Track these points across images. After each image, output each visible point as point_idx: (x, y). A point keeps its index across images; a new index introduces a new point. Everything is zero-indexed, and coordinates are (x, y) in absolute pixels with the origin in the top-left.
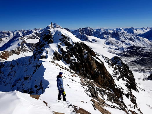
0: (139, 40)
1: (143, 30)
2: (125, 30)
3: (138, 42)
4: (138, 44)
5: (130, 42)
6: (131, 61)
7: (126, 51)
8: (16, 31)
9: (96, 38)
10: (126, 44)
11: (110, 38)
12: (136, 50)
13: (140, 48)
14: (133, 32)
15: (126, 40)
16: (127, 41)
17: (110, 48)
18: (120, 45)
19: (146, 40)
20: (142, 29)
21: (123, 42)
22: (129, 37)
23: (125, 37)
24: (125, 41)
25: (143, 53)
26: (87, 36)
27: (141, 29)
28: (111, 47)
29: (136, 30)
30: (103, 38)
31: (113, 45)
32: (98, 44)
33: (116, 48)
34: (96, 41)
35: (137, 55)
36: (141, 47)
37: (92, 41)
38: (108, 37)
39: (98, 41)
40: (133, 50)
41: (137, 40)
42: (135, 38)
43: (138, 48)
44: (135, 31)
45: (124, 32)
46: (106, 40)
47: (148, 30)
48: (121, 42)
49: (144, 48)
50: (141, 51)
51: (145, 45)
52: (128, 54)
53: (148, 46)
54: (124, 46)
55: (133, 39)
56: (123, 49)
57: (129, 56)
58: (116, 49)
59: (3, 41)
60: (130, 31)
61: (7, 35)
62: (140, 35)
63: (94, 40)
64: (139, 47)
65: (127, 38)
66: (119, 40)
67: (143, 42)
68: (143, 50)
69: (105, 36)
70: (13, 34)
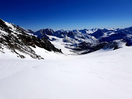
1: (93, 31)
2: (80, 31)
3: (88, 39)
4: (87, 41)
5: (82, 39)
6: (81, 53)
7: (78, 46)
9: (55, 37)
10: (79, 41)
11: (67, 37)
12: (85, 45)
13: (89, 43)
14: (85, 33)
15: (79, 38)
16: (79, 39)
17: (67, 45)
18: (74, 42)
19: (93, 37)
20: (92, 30)
21: (76, 40)
22: (81, 36)
23: (78, 36)
24: (78, 38)
25: (90, 47)
26: (48, 36)
27: (91, 30)
28: (68, 43)
29: (88, 30)
30: (61, 37)
31: (69, 42)
32: (57, 42)
33: (71, 44)
34: (55, 40)
35: (86, 49)
36: (90, 43)
37: (52, 40)
38: (65, 36)
39: (57, 39)
40: (83, 45)
41: (86, 38)
43: (87, 44)
44: (87, 32)
45: (79, 32)
46: (63, 39)
47: (96, 30)
48: (75, 40)
49: (91, 44)
50: (89, 46)
51: (92, 41)
52: (79, 48)
53: (94, 41)
54: (77, 42)
55: (84, 37)
56: (76, 44)
57: (80, 49)
58: (71, 45)
60: (84, 31)
62: (90, 34)
64: (88, 43)
65: (79, 36)
66: (74, 38)
67: (91, 39)
68: (91, 45)
69: (62, 35)
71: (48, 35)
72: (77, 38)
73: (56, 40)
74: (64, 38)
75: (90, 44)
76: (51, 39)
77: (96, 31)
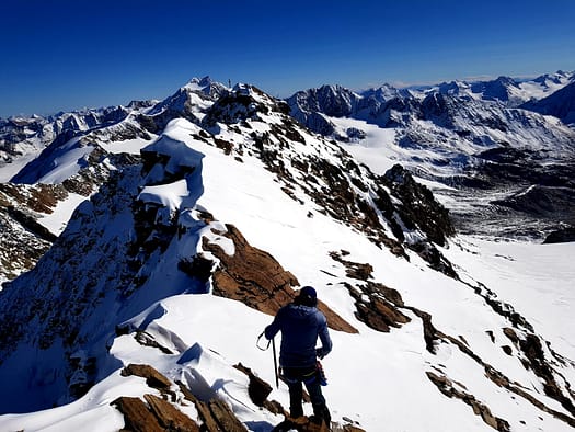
0: (525, 122)
1: (544, 84)
2: (475, 88)
3: (522, 131)
4: (520, 138)
5: (491, 131)
6: (492, 203)
7: (474, 168)
8: (61, 114)
9: (361, 125)
10: (477, 141)
11: (415, 121)
12: (511, 161)
13: (530, 152)
14: (504, 95)
15: (477, 125)
16: (478, 131)
17: (416, 159)
18: (453, 144)
19: (551, 120)
20: (541, 80)
21: (463, 134)
22: (486, 115)
23: (470, 117)
24: (470, 128)
25: (537, 170)
26: (328, 119)
27: (536, 81)
28: (421, 153)
29: (516, 85)
30: (390, 124)
31: (425, 147)
32: (371, 145)
33: (439, 156)
34: (362, 138)
35: (515, 181)
36: (533, 149)
37: (346, 136)
38: (406, 118)
39: (371, 135)
40: (501, 160)
41: (516, 124)
42: (509, 118)
43: (519, 154)
44: (514, 91)
45: (471, 94)
46: (400, 130)
47: (565, 82)
48: (457, 136)
49: (542, 154)
50: (531, 165)
51: (547, 140)
52: (481, 177)
53: (557, 142)
54: (469, 148)
55: (504, 119)
56: (462, 158)
57: (486, 183)
58: (436, 162)
59: (21, 154)
60: (495, 90)
61: (32, 132)
62: (532, 105)
63: (354, 134)
64: (527, 151)
65: (479, 116)
66: (450, 126)
67: (538, 132)
68: (541, 159)
69: (395, 115)
70: (55, 127)
71: (328, 114)
72: (465, 125)
73: (367, 139)
74: (400, 125)
75: (536, 155)
76: (344, 135)
77: (560, 87)
